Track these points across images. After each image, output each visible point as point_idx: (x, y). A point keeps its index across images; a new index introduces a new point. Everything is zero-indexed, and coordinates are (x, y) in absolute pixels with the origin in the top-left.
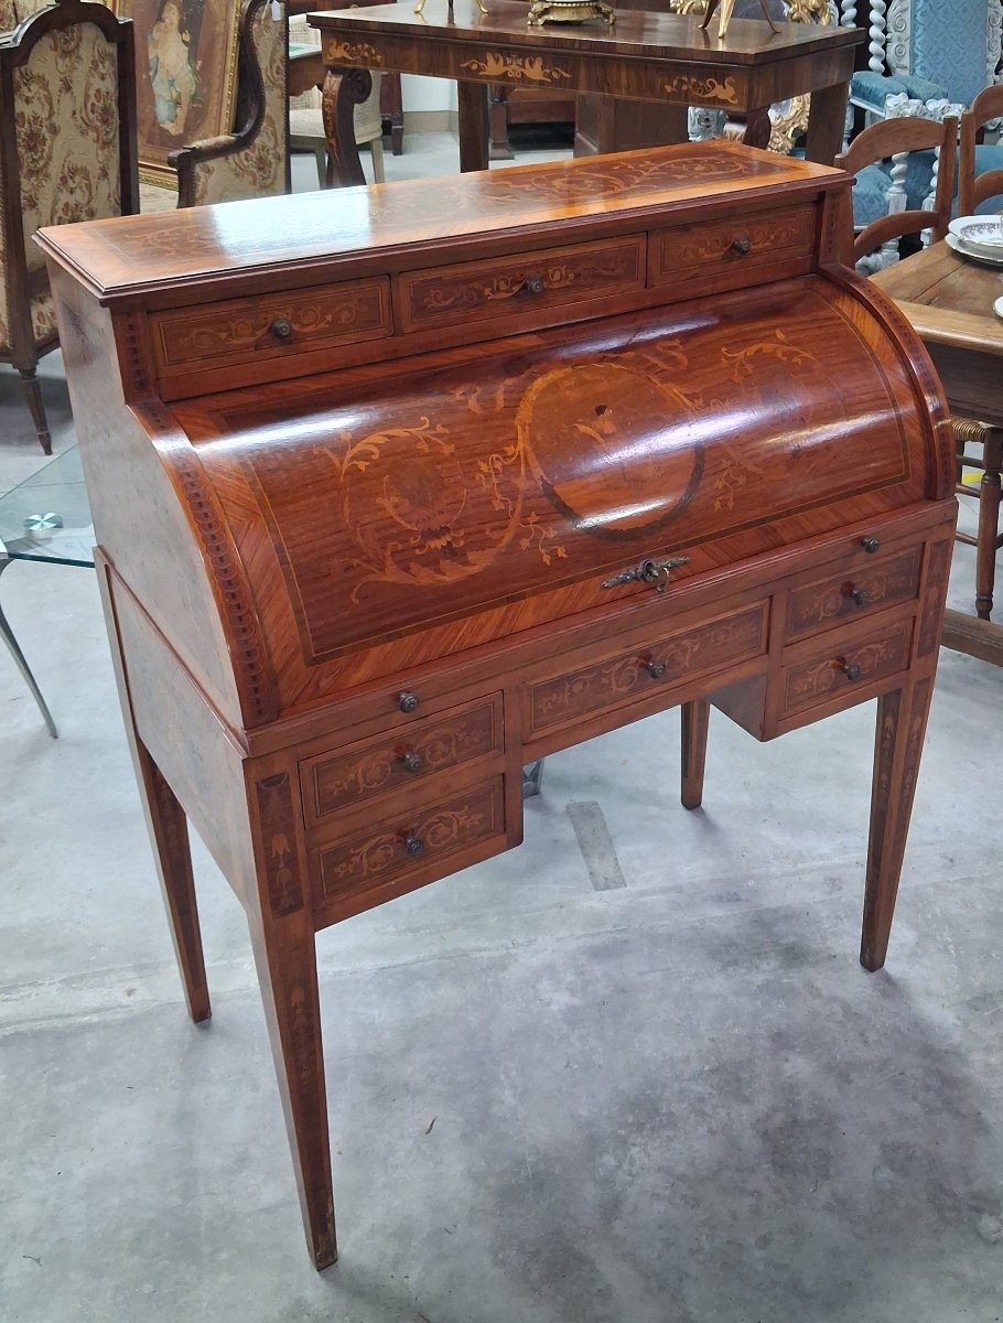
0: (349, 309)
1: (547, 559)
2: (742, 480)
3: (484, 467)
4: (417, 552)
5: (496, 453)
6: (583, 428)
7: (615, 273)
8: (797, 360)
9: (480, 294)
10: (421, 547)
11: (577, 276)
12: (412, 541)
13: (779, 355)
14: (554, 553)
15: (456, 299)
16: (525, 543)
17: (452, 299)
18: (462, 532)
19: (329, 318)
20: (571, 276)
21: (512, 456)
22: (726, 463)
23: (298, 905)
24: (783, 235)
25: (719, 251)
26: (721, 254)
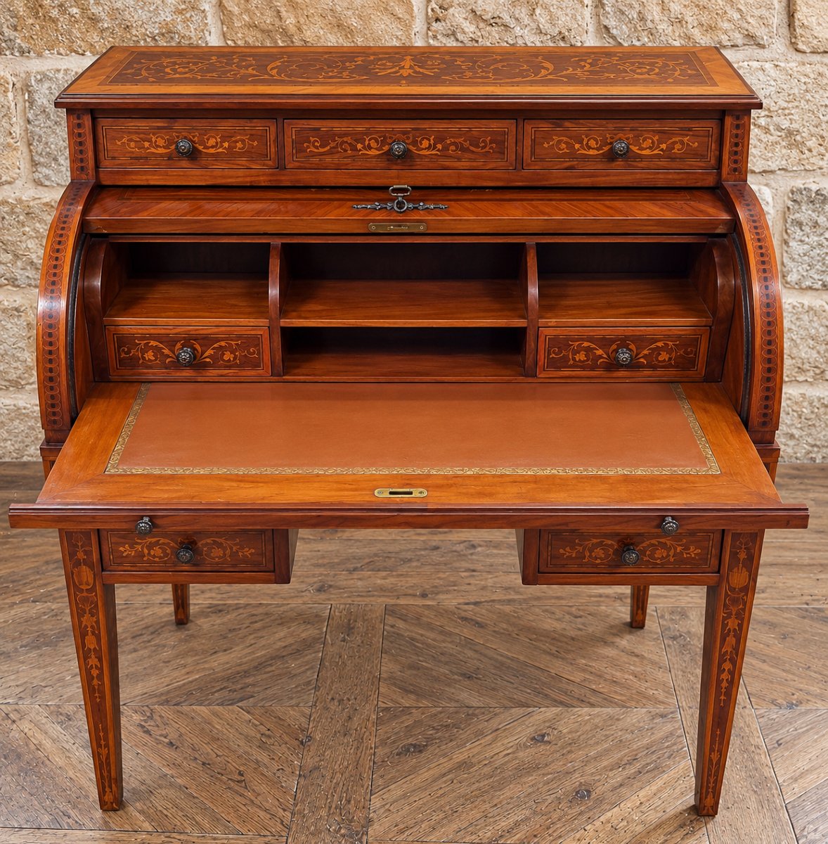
0: (243, 141)
9: (354, 148)
11: (446, 148)
17: (328, 147)
19: (226, 145)
20: (439, 146)
24: (678, 146)
25: (598, 149)
26: (601, 152)
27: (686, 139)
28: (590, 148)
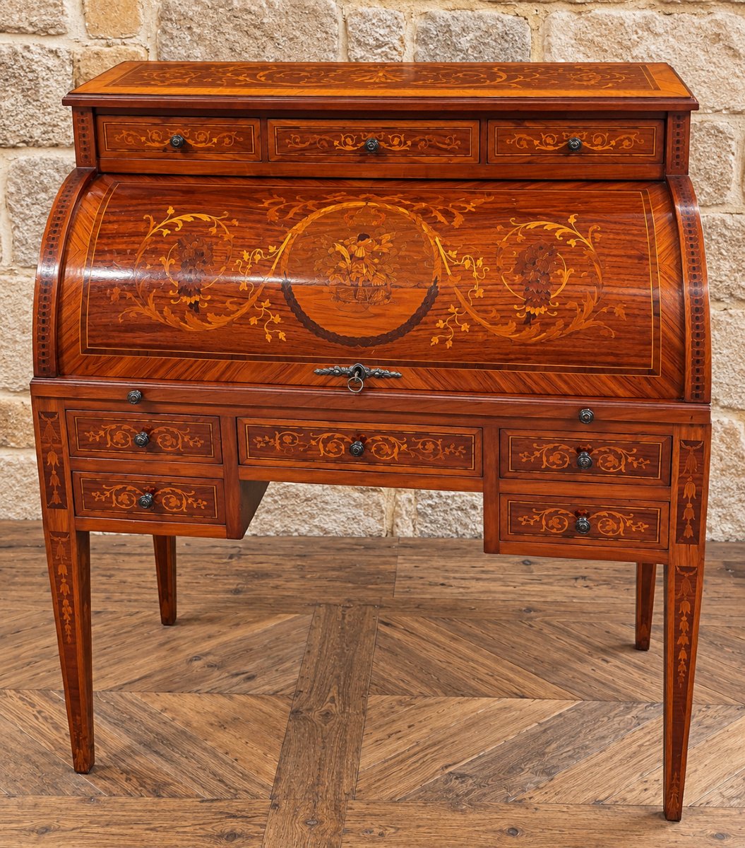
0: (230, 137)
1: (269, 338)
2: (465, 327)
3: (246, 256)
4: (172, 301)
5: (261, 248)
6: (339, 247)
7: (449, 147)
8: (572, 242)
9: (331, 144)
10: (176, 299)
11: (414, 145)
12: (171, 293)
13: (557, 235)
14: (275, 336)
15: (311, 144)
16: (254, 321)
17: (307, 144)
18: (209, 297)
19: (215, 140)
20: (409, 143)
21: (271, 254)
22: (452, 309)
23: (62, 506)
24: (626, 143)
25: (554, 146)
26: (557, 148)
27: (633, 137)
28: (547, 144)
